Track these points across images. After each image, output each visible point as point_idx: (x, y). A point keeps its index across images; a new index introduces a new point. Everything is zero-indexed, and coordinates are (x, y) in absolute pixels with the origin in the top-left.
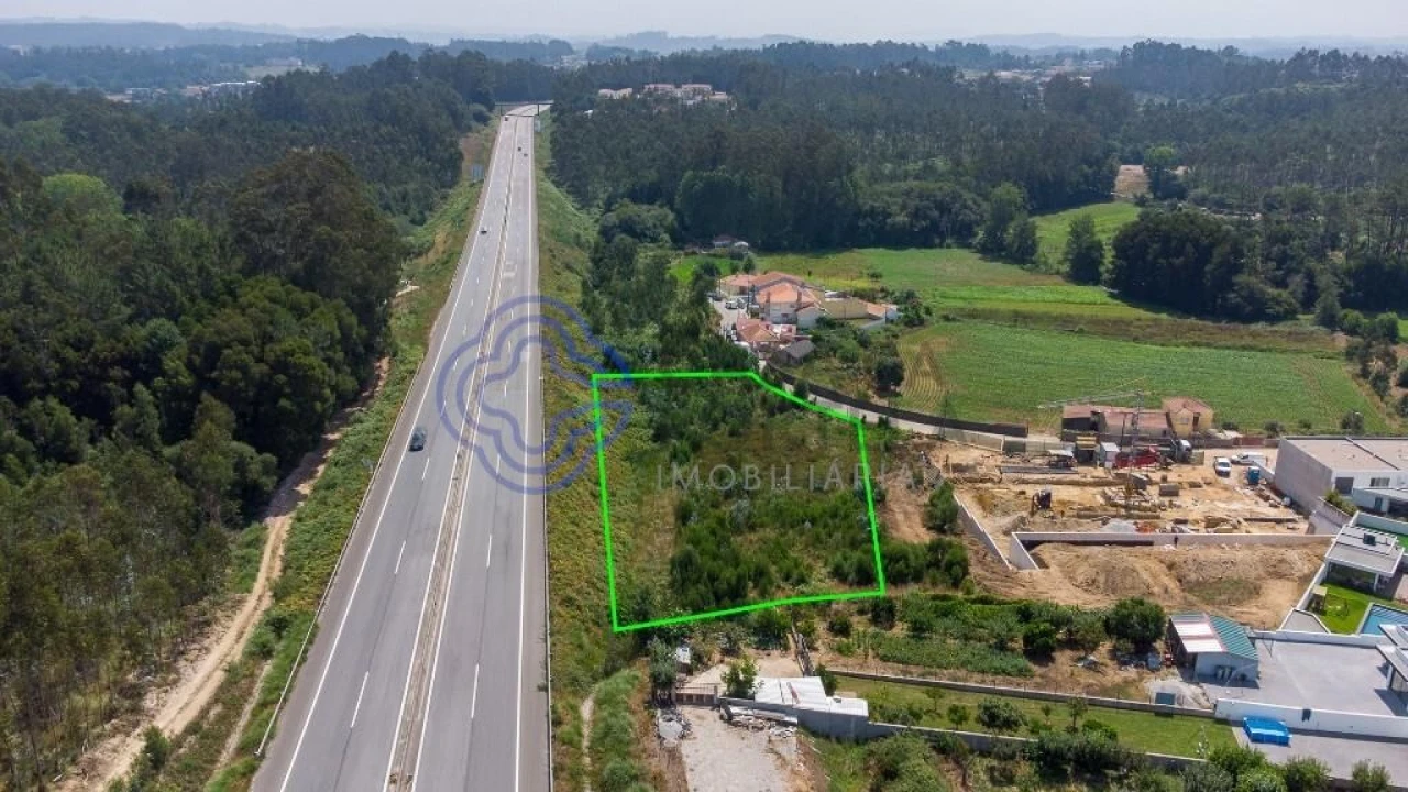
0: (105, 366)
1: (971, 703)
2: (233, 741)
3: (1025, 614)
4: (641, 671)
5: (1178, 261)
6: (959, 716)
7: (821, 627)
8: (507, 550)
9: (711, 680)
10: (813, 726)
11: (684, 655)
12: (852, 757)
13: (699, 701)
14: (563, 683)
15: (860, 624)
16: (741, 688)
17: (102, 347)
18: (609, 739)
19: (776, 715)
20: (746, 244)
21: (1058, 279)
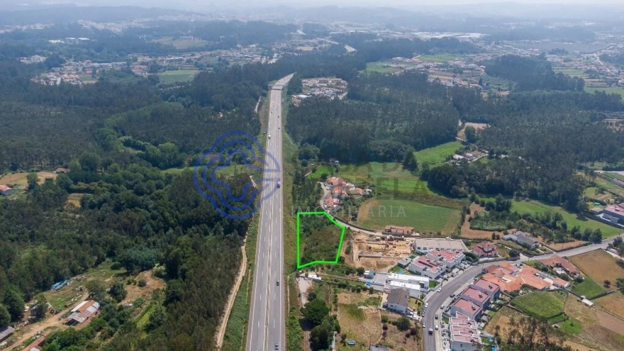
0: (212, 218)
1: (333, 279)
2: (249, 278)
3: (348, 268)
4: (295, 273)
5: (441, 180)
6: (332, 280)
7: (320, 268)
8: (278, 255)
9: (303, 275)
10: (314, 280)
11: (300, 271)
12: (318, 284)
13: (302, 277)
14: (286, 274)
15: (325, 268)
16: (307, 276)
17: (211, 215)
18: (290, 280)
19: (310, 279)
20: (337, 161)
21: (418, 178)
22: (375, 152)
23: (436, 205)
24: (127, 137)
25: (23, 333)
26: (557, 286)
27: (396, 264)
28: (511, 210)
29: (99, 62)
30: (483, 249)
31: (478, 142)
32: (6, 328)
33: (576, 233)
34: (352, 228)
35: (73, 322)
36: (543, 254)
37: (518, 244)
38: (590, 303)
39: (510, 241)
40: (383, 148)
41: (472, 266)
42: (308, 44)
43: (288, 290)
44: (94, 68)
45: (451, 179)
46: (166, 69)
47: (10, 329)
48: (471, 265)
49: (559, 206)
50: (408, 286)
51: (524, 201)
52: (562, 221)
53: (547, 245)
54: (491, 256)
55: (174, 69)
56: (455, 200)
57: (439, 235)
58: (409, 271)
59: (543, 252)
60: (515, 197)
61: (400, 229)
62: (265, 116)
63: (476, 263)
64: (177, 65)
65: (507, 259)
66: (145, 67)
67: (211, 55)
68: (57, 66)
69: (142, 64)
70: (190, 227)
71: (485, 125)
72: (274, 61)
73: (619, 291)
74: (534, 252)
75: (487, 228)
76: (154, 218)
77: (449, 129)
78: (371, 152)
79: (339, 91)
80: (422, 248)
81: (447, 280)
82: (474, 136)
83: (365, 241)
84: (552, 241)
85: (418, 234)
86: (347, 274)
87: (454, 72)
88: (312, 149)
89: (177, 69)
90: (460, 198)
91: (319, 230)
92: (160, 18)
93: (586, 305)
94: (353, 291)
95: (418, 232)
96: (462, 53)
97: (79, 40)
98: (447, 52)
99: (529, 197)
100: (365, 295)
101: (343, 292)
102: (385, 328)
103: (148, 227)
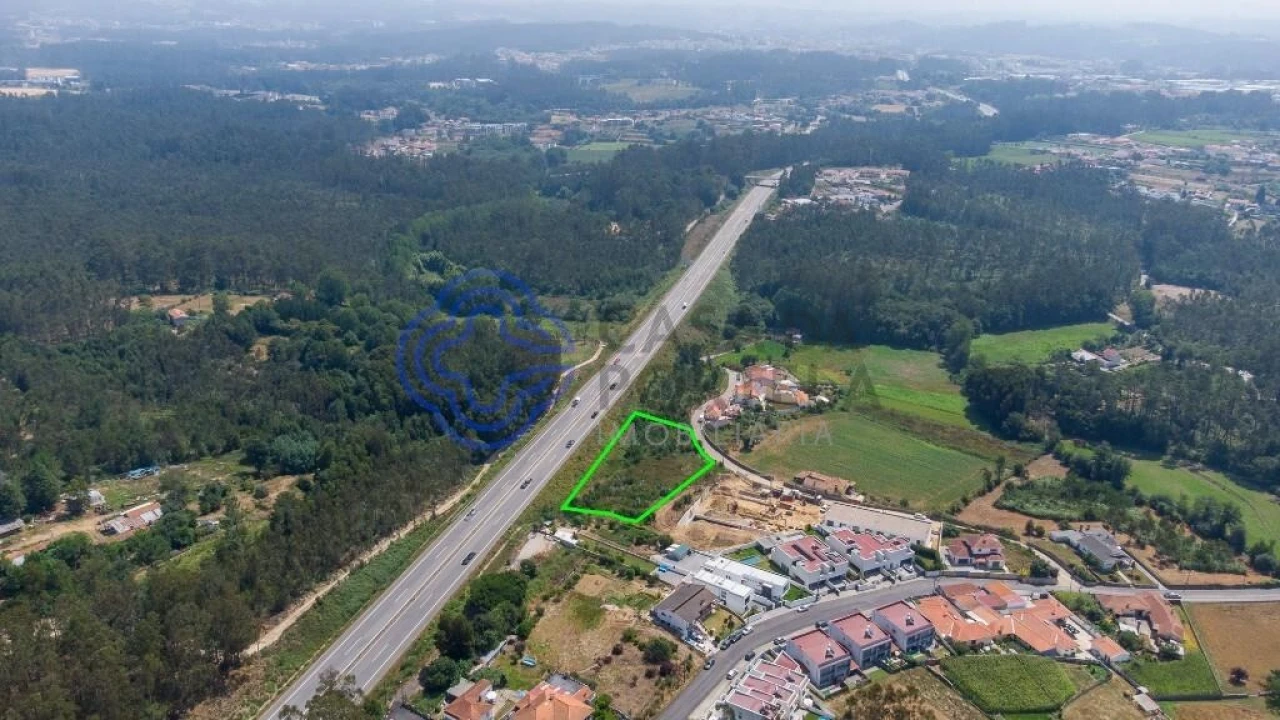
1: (602, 547)
2: (448, 519)
4: (533, 524)
6: (597, 549)
7: (593, 525)
9: (549, 529)
10: (560, 543)
11: (547, 523)
12: (562, 551)
13: (542, 533)
14: (519, 522)
16: (554, 532)
18: (518, 534)
19: (555, 539)
20: (799, 336)
21: (960, 388)
22: (889, 324)
23: (954, 448)
24: (434, 254)
25: (35, 533)
26: (1097, 656)
27: (751, 544)
28: (1126, 482)
29: (482, 122)
30: (969, 548)
31: (1155, 328)
32: (13, 520)
33: (1258, 557)
34: (728, 465)
35: (110, 532)
36: (1127, 586)
37: (1079, 553)
38: (1150, 705)
39: (1064, 546)
40: (908, 317)
41: (921, 578)
42: (901, 99)
43: (499, 552)
44: (469, 132)
45: (1009, 396)
46: (592, 138)
47: (19, 523)
48: (923, 574)
49: (1272, 492)
50: (728, 585)
51: (1185, 469)
52: (1239, 525)
53: (1155, 570)
54: (983, 566)
55: (607, 141)
56: (1008, 444)
57: (904, 506)
58: (771, 562)
59: (1128, 581)
60: (1167, 458)
61: (827, 483)
62: (706, 236)
63: (937, 573)
64: (615, 132)
65: (1020, 580)
66: (560, 133)
67: (687, 117)
68: (411, 126)
69: (556, 127)
70: (410, 415)
71: (1186, 291)
72: (808, 132)
73: (1263, 699)
74: (1105, 578)
75: (1034, 510)
76: (357, 391)
77: (1091, 294)
78: (879, 324)
79: (887, 194)
80: (836, 524)
81: (837, 593)
82: (1150, 313)
83: (737, 494)
84: (1176, 562)
85: (861, 498)
86: (638, 543)
87: (1206, 169)
88: (764, 306)
89: (614, 141)
90: (1021, 440)
91: (659, 459)
92: (644, 44)
93: (1140, 708)
94: (621, 575)
95: (863, 494)
96: (1263, 127)
97: (478, 83)
98: (1224, 123)
99: (1203, 462)
100: (638, 586)
101: (600, 573)
102: (617, 651)
103: (340, 404)
